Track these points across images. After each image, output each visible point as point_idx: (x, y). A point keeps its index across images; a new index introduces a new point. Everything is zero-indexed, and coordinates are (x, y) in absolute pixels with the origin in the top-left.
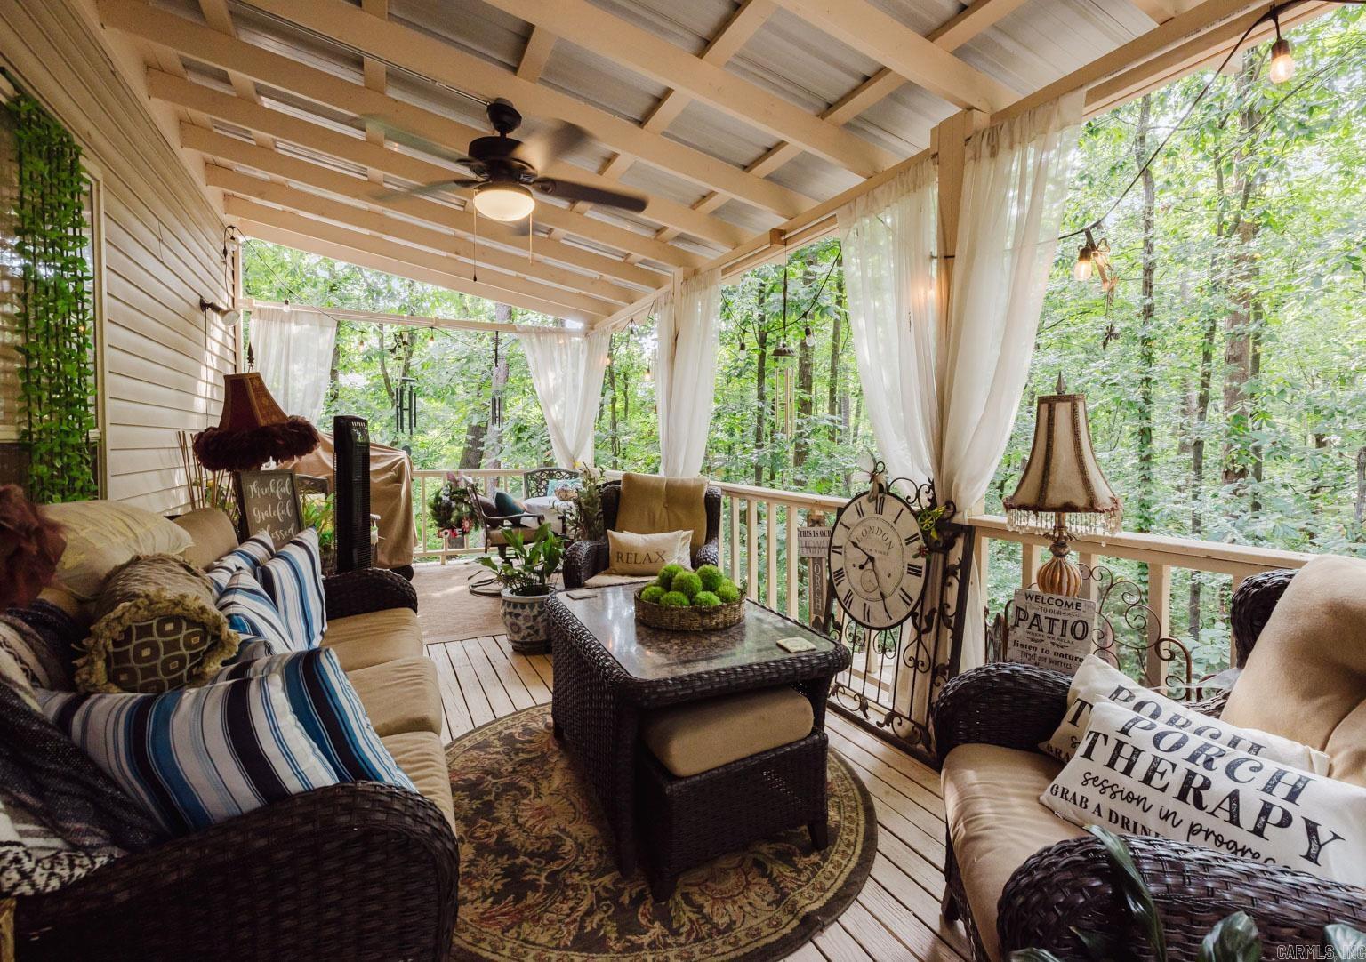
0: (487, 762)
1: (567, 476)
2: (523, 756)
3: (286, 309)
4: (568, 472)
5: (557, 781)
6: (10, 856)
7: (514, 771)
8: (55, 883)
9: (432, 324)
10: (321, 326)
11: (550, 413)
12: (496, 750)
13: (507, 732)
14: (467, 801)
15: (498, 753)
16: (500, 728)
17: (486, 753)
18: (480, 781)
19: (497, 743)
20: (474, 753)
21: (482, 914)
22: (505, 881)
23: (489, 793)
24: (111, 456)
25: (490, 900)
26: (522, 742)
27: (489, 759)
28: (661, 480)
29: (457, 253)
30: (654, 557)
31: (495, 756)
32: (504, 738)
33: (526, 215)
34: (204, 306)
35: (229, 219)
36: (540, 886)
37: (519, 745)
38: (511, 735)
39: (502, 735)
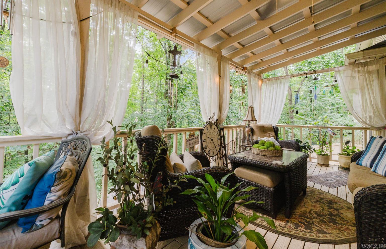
0: (323, 226)
2: (308, 220)
5: (303, 209)
7: (314, 218)
12: (317, 228)
13: (306, 230)
15: (316, 226)
16: (308, 234)
17: (321, 229)
18: (330, 222)
19: (314, 229)
20: (327, 231)
23: (327, 217)
26: (304, 224)
27: (322, 226)
31: (319, 226)
32: (310, 229)
37: (306, 223)
38: (305, 228)
39: (309, 231)
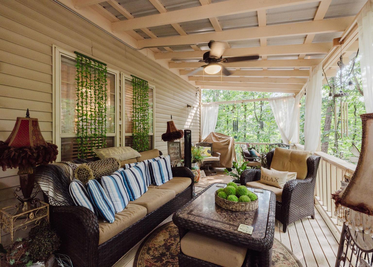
1: (285, 146)
3: (208, 104)
4: (285, 145)
6: (50, 198)
8: (54, 205)
9: (242, 102)
10: (216, 106)
11: (279, 125)
14: (176, 232)
21: (148, 259)
22: (159, 255)
24: (155, 138)
25: (152, 257)
28: (290, 151)
29: (241, 82)
30: (274, 179)
33: (220, 70)
34: (188, 106)
35: (197, 86)
36: (163, 262)
